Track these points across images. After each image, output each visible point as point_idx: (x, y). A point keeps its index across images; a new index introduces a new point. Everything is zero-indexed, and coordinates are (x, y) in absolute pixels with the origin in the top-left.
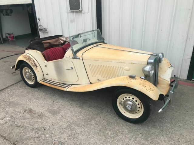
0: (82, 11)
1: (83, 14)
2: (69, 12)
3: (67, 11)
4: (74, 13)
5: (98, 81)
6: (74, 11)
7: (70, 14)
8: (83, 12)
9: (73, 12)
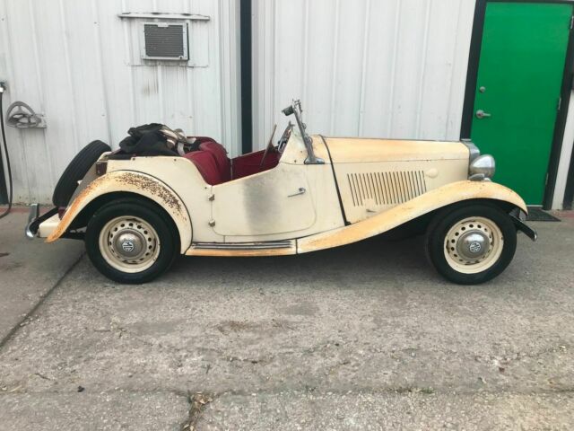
0: (186, 61)
2: (138, 62)
4: (156, 66)
5: (370, 214)
6: (155, 61)
7: (139, 70)
8: (190, 64)
9: (153, 64)
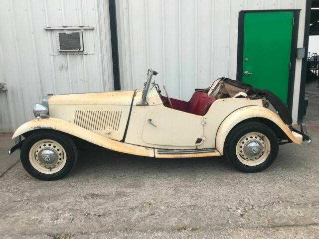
0: (83, 51)
1: (84, 56)
3: (53, 51)
7: (58, 57)
8: (84, 53)
9: (65, 54)
